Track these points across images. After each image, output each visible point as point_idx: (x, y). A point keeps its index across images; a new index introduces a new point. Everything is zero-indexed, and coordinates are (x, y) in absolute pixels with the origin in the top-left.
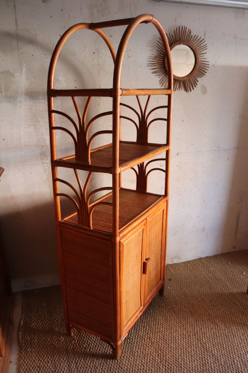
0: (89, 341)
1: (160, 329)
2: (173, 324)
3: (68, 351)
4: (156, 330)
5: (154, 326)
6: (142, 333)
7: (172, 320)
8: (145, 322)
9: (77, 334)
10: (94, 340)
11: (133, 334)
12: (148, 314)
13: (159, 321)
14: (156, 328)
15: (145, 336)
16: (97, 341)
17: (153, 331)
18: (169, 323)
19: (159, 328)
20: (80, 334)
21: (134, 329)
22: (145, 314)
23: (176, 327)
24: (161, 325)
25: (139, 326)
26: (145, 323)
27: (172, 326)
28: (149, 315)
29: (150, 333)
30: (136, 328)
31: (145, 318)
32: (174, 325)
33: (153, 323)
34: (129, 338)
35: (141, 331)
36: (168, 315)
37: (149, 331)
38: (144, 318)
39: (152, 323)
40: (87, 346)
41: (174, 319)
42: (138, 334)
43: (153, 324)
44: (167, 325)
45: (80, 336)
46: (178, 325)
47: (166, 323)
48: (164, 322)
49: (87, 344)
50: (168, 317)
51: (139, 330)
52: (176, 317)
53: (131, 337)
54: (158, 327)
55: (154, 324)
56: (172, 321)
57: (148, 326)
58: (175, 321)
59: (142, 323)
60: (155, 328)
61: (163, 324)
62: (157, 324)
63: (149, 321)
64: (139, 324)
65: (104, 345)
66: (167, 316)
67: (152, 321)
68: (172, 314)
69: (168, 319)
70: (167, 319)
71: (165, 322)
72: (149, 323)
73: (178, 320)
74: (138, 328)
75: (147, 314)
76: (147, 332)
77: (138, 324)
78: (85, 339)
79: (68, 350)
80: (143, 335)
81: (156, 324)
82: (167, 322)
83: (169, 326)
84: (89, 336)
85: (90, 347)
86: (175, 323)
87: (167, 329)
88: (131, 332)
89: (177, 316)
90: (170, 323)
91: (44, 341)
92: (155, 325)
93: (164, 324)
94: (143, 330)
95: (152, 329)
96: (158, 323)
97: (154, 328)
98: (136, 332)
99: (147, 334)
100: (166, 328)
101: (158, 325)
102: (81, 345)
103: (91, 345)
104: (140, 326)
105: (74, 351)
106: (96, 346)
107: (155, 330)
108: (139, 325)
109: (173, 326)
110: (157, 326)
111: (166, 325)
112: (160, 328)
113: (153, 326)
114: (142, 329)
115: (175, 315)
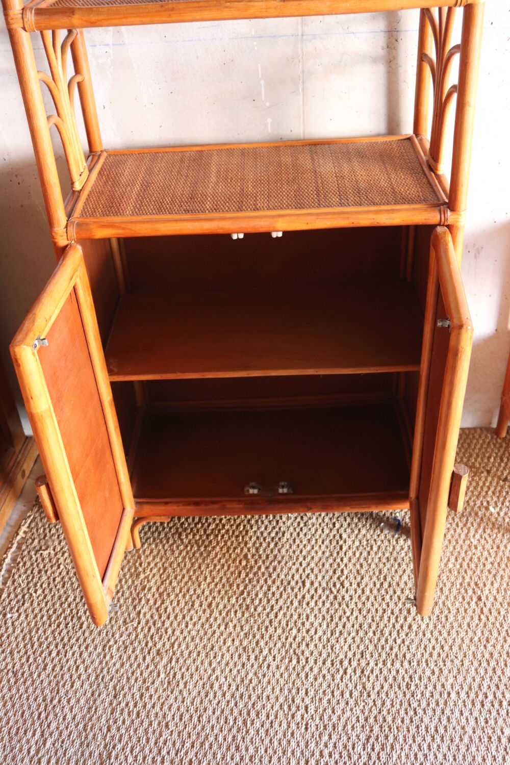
0: (177, 633)
1: (409, 649)
2: (458, 641)
3: (109, 649)
4: (395, 650)
5: (394, 634)
6: (346, 648)
7: (460, 626)
8: (369, 611)
9: (151, 602)
10: (194, 633)
11: (316, 645)
12: (390, 586)
13: (414, 620)
14: (399, 641)
15: (350, 659)
16: (201, 639)
17: (383, 648)
18: (445, 635)
19: (407, 643)
20: (163, 603)
21: (328, 626)
22: (382, 584)
23: (465, 656)
24: (416, 635)
25: (344, 620)
26: (370, 615)
27: (451, 649)
28: (391, 592)
29: (372, 653)
30: (333, 625)
31: (375, 597)
32: (460, 649)
33: (393, 620)
34: (297, 655)
35: (346, 642)
36: (453, 604)
37: (371, 648)
38: (372, 599)
39: (389, 621)
40: (168, 646)
41: (469, 625)
42: (332, 649)
43: (391, 626)
44: (437, 639)
45: (157, 610)
46: (473, 653)
47: (436, 633)
48: (431, 627)
49: (169, 640)
50: (454, 611)
51: (341, 633)
52: (480, 620)
53: (307, 653)
54: (403, 642)
55: (394, 626)
56: (460, 629)
57: (373, 628)
58: (470, 634)
59: (360, 613)
60: (395, 640)
61: (424, 635)
62: (406, 628)
63: (384, 611)
64: (348, 614)
65: (215, 657)
66: (449, 609)
67: (392, 613)
68: (467, 606)
69: (447, 619)
70: (443, 620)
71: (435, 627)
72: (381, 620)
73: (479, 633)
74: (340, 627)
75: (386, 585)
76: (362, 648)
77: (345, 613)
78: (167, 624)
79: (110, 647)
80: (346, 657)
81: (402, 627)
82: (440, 632)
83: (442, 647)
84: (184, 617)
85: (174, 653)
86: (467, 641)
87: (431, 655)
88: (312, 637)
89: (482, 617)
90: (449, 635)
91: (60, 597)
92: (398, 631)
93: (428, 635)
94: (353, 638)
95: (383, 641)
96: (410, 627)
97: (390, 642)
98: (328, 641)
99: (360, 656)
100: (429, 649)
101: (407, 635)
102: (152, 637)
103: (179, 645)
104: (349, 620)
105: (125, 652)
106: (190, 653)
107: (391, 649)
108: (348, 618)
109: (455, 649)
110: (404, 637)
111: (433, 641)
112: (408, 647)
113: (390, 635)
114: (349, 634)
115: (478, 611)
